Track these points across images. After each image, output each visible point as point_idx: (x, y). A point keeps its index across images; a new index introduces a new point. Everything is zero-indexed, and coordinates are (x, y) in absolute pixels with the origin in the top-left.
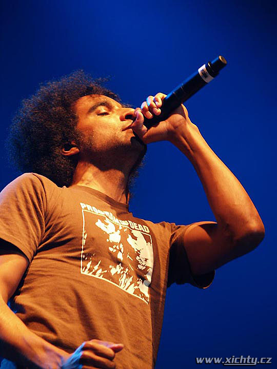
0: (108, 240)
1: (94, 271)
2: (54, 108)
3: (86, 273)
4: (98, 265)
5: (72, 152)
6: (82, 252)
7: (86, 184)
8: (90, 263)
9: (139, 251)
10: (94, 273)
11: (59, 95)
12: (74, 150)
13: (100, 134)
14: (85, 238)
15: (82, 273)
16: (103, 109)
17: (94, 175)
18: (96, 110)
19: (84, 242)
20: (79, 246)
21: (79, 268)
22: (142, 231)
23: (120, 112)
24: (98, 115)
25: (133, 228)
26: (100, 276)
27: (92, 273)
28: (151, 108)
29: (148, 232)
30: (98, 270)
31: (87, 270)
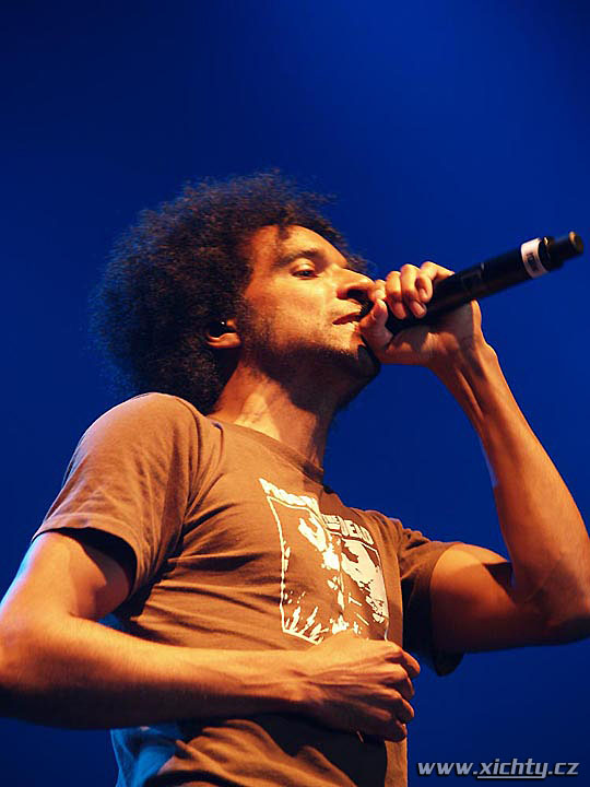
0: (323, 566)
1: (306, 628)
2: (202, 249)
3: (292, 631)
4: (314, 615)
5: (225, 343)
6: (283, 586)
7: (253, 422)
8: (298, 610)
9: (366, 585)
10: (308, 633)
11: (218, 220)
12: (230, 339)
13: (290, 318)
14: (288, 556)
15: (285, 630)
16: (304, 265)
17: (270, 402)
18: (293, 264)
19: (285, 564)
20: (276, 571)
21: (278, 620)
22: (361, 540)
23: (341, 279)
24: (295, 274)
25: (346, 535)
26: (317, 640)
27: (303, 631)
28: (406, 298)
29: (371, 543)
30: (314, 626)
31: (294, 624)
